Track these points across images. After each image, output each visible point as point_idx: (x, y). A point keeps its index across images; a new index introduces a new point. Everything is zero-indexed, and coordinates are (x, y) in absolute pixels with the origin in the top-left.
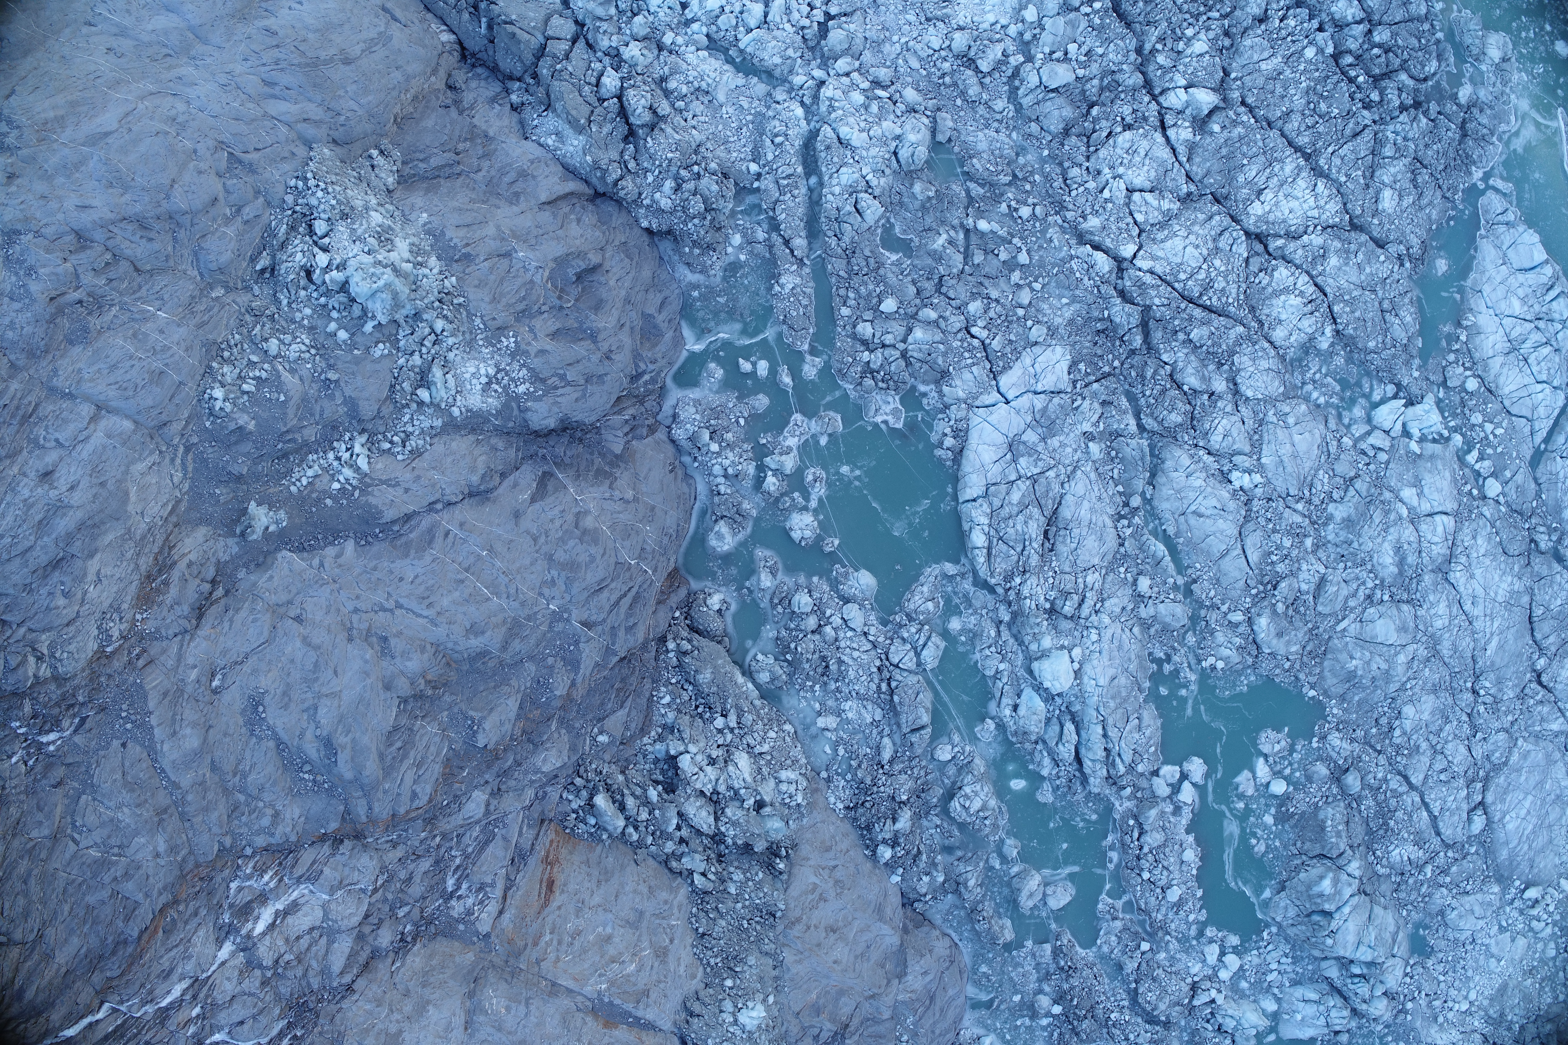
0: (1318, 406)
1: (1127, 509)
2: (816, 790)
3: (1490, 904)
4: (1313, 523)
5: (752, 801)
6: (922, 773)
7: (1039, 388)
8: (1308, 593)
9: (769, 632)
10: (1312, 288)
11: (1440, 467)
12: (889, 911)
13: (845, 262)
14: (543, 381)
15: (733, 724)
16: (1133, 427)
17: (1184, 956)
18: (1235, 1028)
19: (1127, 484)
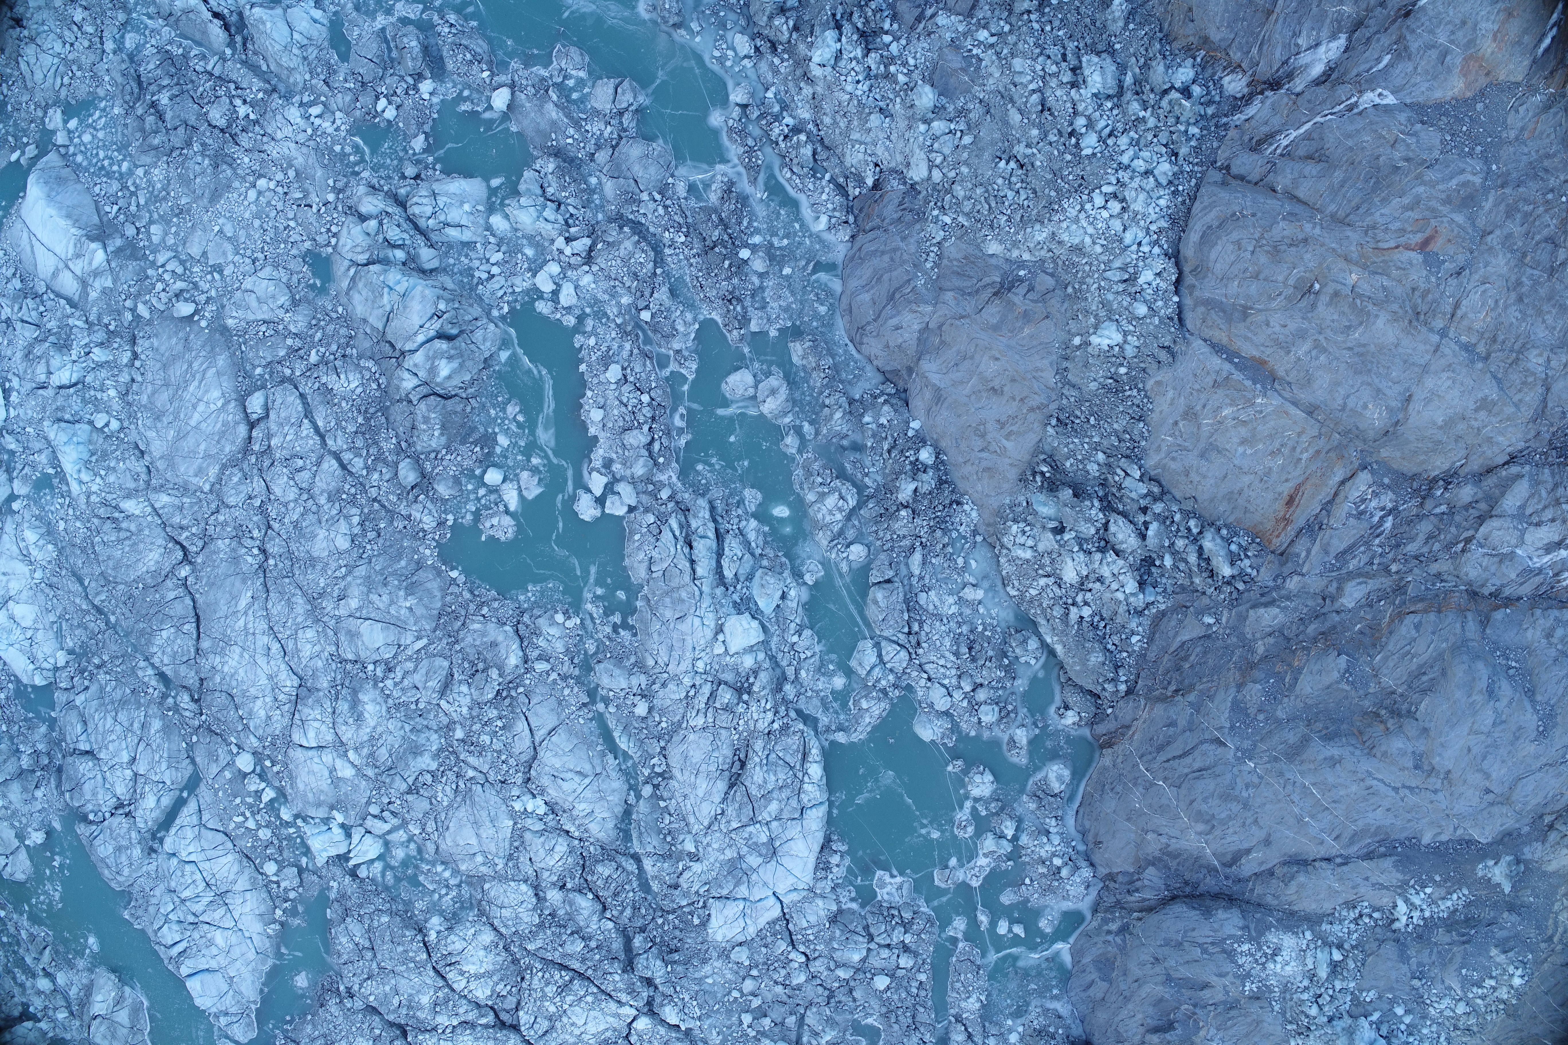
0: (443, 863)
1: (655, 782)
2: (989, 525)
3: (238, 306)
4: (454, 752)
5: (1067, 536)
6: (881, 534)
7: (741, 904)
8: (460, 682)
9: (1021, 684)
10: (450, 976)
11: (310, 795)
12: (928, 394)
13: (918, 1019)
14: (1224, 951)
15: (1073, 610)
16: (647, 864)
17: (600, 296)
18: (544, 207)
19: (655, 807)
